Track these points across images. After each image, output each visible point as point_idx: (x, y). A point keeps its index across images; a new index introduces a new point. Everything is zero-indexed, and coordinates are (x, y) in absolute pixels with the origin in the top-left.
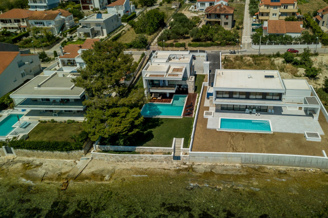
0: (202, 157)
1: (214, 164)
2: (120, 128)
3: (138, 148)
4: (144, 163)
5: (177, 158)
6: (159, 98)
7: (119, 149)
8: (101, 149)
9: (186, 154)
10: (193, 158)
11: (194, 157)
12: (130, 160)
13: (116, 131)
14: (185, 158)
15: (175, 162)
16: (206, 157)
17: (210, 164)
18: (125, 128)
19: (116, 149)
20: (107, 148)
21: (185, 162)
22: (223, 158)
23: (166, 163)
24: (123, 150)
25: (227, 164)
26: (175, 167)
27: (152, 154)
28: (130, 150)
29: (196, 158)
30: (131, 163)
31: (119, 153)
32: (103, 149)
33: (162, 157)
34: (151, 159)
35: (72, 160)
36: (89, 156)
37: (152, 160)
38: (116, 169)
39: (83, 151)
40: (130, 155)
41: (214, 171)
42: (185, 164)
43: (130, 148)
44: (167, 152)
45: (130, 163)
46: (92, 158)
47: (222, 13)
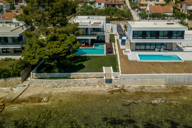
0: (131, 80)
1: (142, 86)
2: (61, 49)
3: (73, 75)
4: (78, 87)
5: (109, 81)
6: (82, 45)
7: (55, 76)
8: (38, 77)
9: (117, 77)
10: (123, 80)
11: (125, 79)
12: (65, 85)
13: (56, 51)
14: (116, 81)
15: (108, 86)
16: (135, 79)
17: (139, 86)
19: (52, 76)
20: (44, 75)
21: (116, 85)
22: (150, 80)
23: (99, 87)
24: (59, 77)
25: (154, 86)
26: (108, 89)
27: (86, 78)
28: (65, 76)
29: (126, 80)
30: (67, 88)
31: (56, 79)
32: (39, 77)
33: (96, 81)
34: (85, 83)
35: (8, 88)
36: (26, 83)
37: (86, 84)
38: (53, 93)
39: (20, 78)
40: (66, 80)
42: (116, 87)
43: (65, 74)
44: (100, 76)
45: (65, 88)
46: (29, 85)
47: (116, 4)
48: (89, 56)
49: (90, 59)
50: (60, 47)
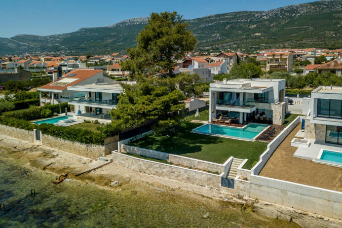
0: (274, 191)
1: (300, 212)
3: (172, 157)
4: (175, 181)
5: (228, 182)
7: (147, 155)
8: (126, 151)
9: (246, 179)
10: (257, 188)
11: (260, 186)
12: (157, 173)
14: (242, 186)
15: (225, 192)
16: (284, 192)
17: (292, 209)
18: (154, 110)
19: (144, 154)
20: (133, 150)
21: (241, 194)
23: (209, 189)
24: (153, 156)
26: (221, 198)
27: (191, 168)
28: (161, 158)
29: (262, 188)
30: (157, 177)
31: (145, 158)
32: (128, 151)
33: (203, 176)
34: (186, 175)
35: (89, 159)
36: (109, 157)
37: (188, 178)
38: (133, 180)
39: (103, 148)
40: (158, 164)
41: (297, 222)
42: (240, 197)
43: (161, 154)
44: (214, 170)
45: (155, 176)
46: (112, 161)
47: (337, 68)
48: (222, 138)
49: (222, 142)
50: (150, 105)
